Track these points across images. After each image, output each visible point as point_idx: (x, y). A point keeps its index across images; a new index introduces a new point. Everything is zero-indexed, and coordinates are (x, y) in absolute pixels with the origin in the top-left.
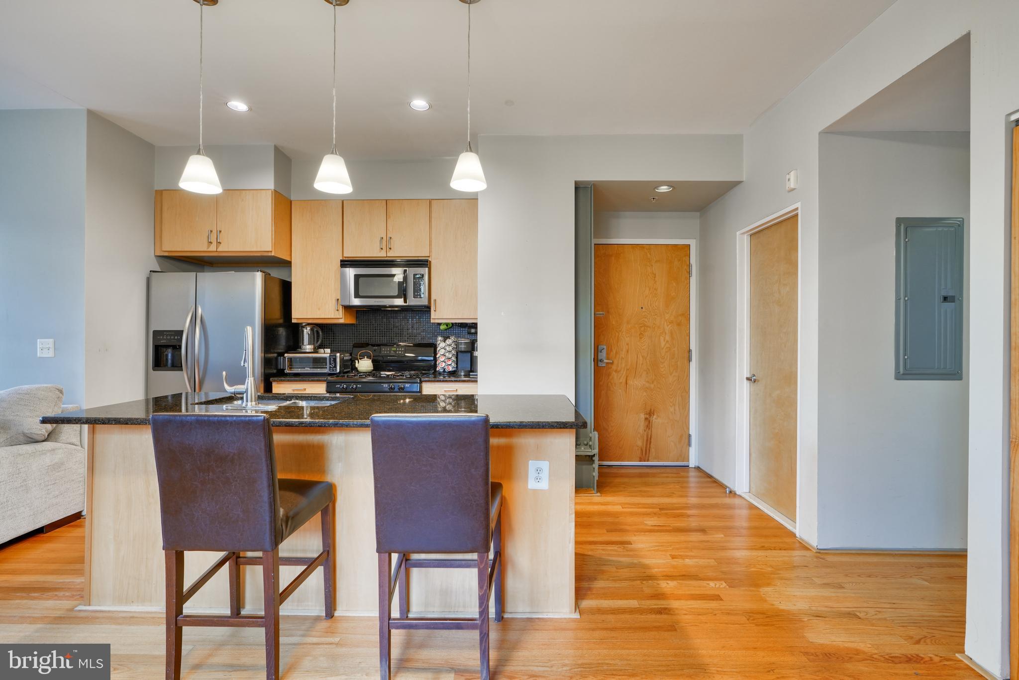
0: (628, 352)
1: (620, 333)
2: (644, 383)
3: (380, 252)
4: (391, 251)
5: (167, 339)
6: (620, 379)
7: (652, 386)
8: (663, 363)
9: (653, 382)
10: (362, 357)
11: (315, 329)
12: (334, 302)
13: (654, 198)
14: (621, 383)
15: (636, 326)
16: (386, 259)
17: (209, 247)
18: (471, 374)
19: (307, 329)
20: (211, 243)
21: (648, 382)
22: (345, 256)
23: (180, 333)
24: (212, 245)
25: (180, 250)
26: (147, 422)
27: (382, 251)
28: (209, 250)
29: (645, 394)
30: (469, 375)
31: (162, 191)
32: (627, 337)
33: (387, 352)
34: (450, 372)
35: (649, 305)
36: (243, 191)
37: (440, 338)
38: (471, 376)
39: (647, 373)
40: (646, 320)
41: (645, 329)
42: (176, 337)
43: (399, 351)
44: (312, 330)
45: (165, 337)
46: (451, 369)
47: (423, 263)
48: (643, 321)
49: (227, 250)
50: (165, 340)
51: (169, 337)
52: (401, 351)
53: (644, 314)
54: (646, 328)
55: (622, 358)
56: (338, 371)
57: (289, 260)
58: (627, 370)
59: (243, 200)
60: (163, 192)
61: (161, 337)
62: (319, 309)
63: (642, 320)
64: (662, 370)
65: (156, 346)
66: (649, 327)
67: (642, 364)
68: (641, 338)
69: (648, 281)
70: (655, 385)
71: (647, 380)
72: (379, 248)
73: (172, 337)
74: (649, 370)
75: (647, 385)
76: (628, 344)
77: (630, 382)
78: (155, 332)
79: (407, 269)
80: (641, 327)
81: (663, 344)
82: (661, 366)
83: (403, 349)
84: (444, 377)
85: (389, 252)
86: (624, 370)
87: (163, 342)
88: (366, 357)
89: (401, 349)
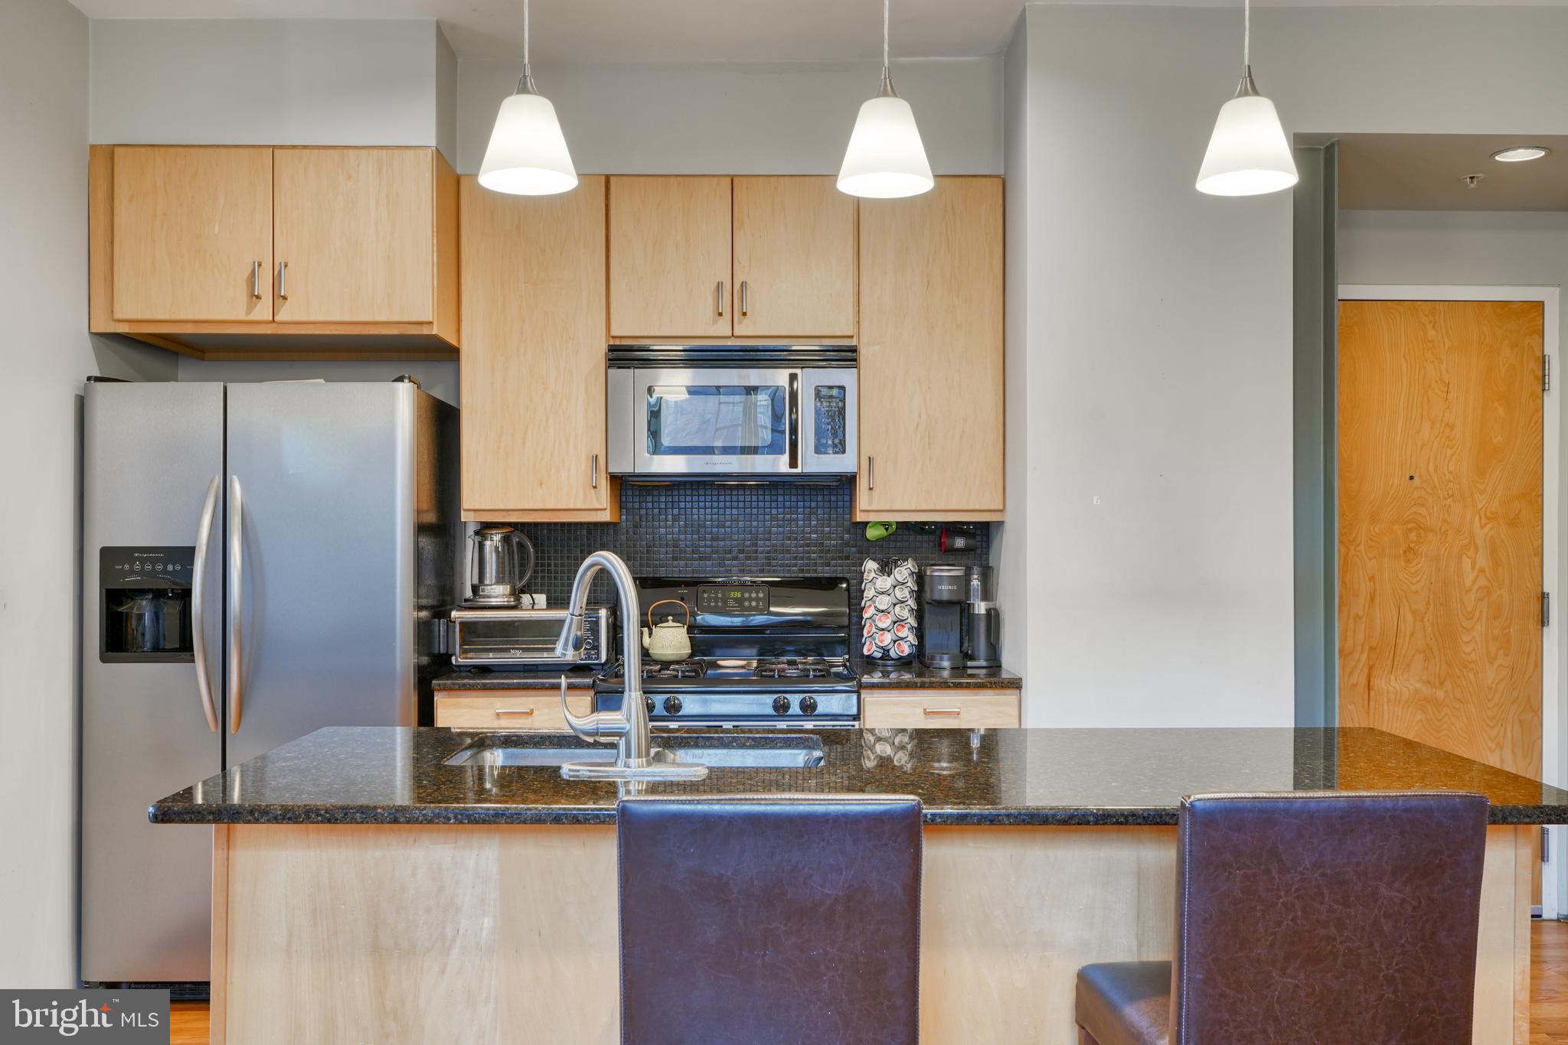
0: (1372, 599)
1: (1352, 548)
2: (1418, 685)
3: (715, 322)
4: (746, 321)
5: (142, 572)
6: (1351, 674)
7: (1440, 694)
8: (1469, 630)
9: (1442, 684)
11: (515, 540)
12: (585, 464)
13: (1472, 178)
14: (1354, 685)
15: (1396, 527)
16: (730, 343)
17: (250, 308)
18: (970, 664)
19: (492, 540)
20: (258, 297)
21: (1429, 682)
22: (614, 333)
23: (186, 555)
24: (261, 302)
25: (166, 317)
26: (451, 816)
27: (721, 320)
28: (250, 318)
29: (1419, 716)
30: (965, 668)
31: (110, 152)
32: (1370, 560)
33: (716, 601)
34: (901, 658)
35: (1431, 468)
36: (351, 152)
37: (871, 565)
38: (969, 671)
39: (1426, 659)
40: (1423, 511)
41: (1419, 535)
42: (170, 568)
43: (749, 600)
44: (506, 539)
45: (137, 566)
46: (907, 651)
47: (846, 356)
48: (1415, 513)
49: (305, 318)
50: (138, 574)
51: (148, 567)
52: (757, 599)
53: (1416, 495)
54: (1422, 532)
55: (1358, 617)
56: (604, 658)
57: (453, 342)
58: (1371, 648)
59: (350, 177)
60: (118, 151)
61: (127, 567)
62: (541, 484)
63: (1414, 509)
64: (1468, 650)
65: (108, 591)
66: (1431, 530)
67: (1412, 634)
68: (1408, 561)
69: (1429, 400)
70: (1446, 692)
71: (1424, 678)
72: (710, 312)
73: (159, 567)
74: (1431, 649)
75: (1427, 691)
76: (1372, 578)
77: (1379, 683)
78: (107, 553)
79: (798, 371)
80: (1410, 530)
81: (1469, 577)
82: (1465, 639)
83: (761, 595)
84: (886, 674)
85: (740, 323)
86: (1363, 649)
87: (132, 580)
88: (670, 618)
89: (757, 593)
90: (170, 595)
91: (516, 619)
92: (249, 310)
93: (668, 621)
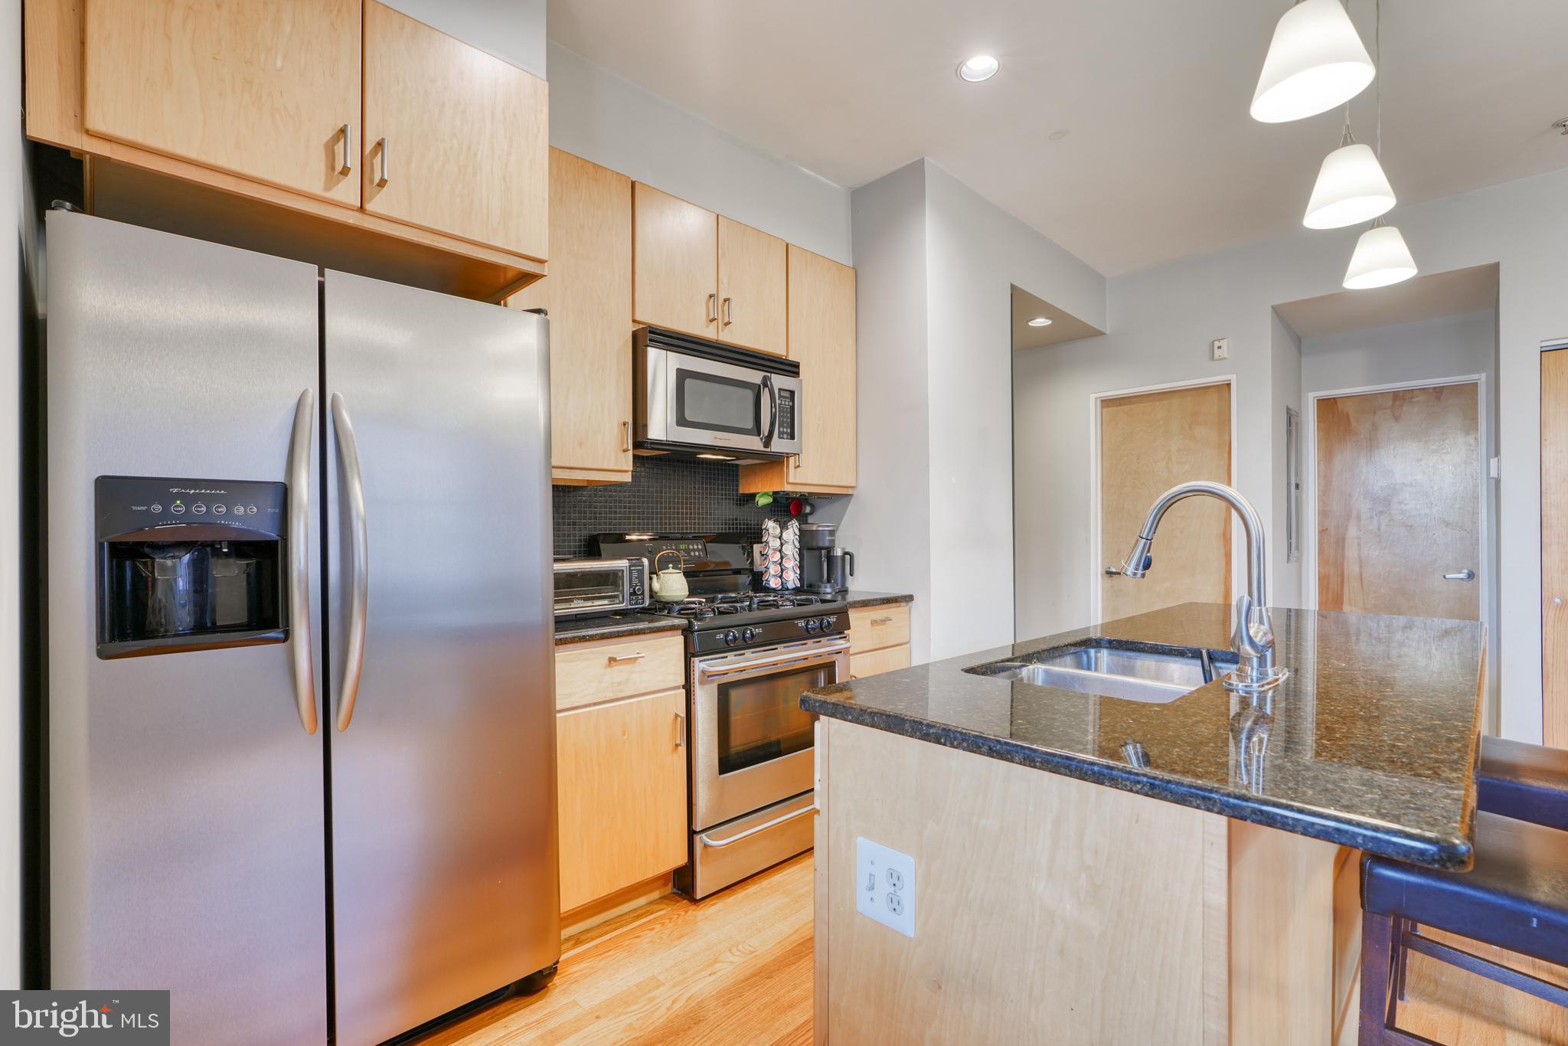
3: (707, 326)
4: (726, 330)
10: (663, 564)
12: (617, 429)
17: (330, 184)
20: (341, 173)
22: (637, 319)
23: (280, 493)
27: (711, 324)
28: (329, 195)
37: (772, 523)
43: (694, 550)
45: (176, 509)
47: (793, 369)
49: (404, 217)
51: (198, 509)
52: (698, 550)
56: (647, 601)
62: (581, 444)
72: (705, 318)
73: (217, 510)
83: (700, 547)
85: (723, 331)
88: (671, 565)
89: (697, 545)
90: (226, 550)
91: (579, 570)
92: (328, 187)
93: (668, 568)
